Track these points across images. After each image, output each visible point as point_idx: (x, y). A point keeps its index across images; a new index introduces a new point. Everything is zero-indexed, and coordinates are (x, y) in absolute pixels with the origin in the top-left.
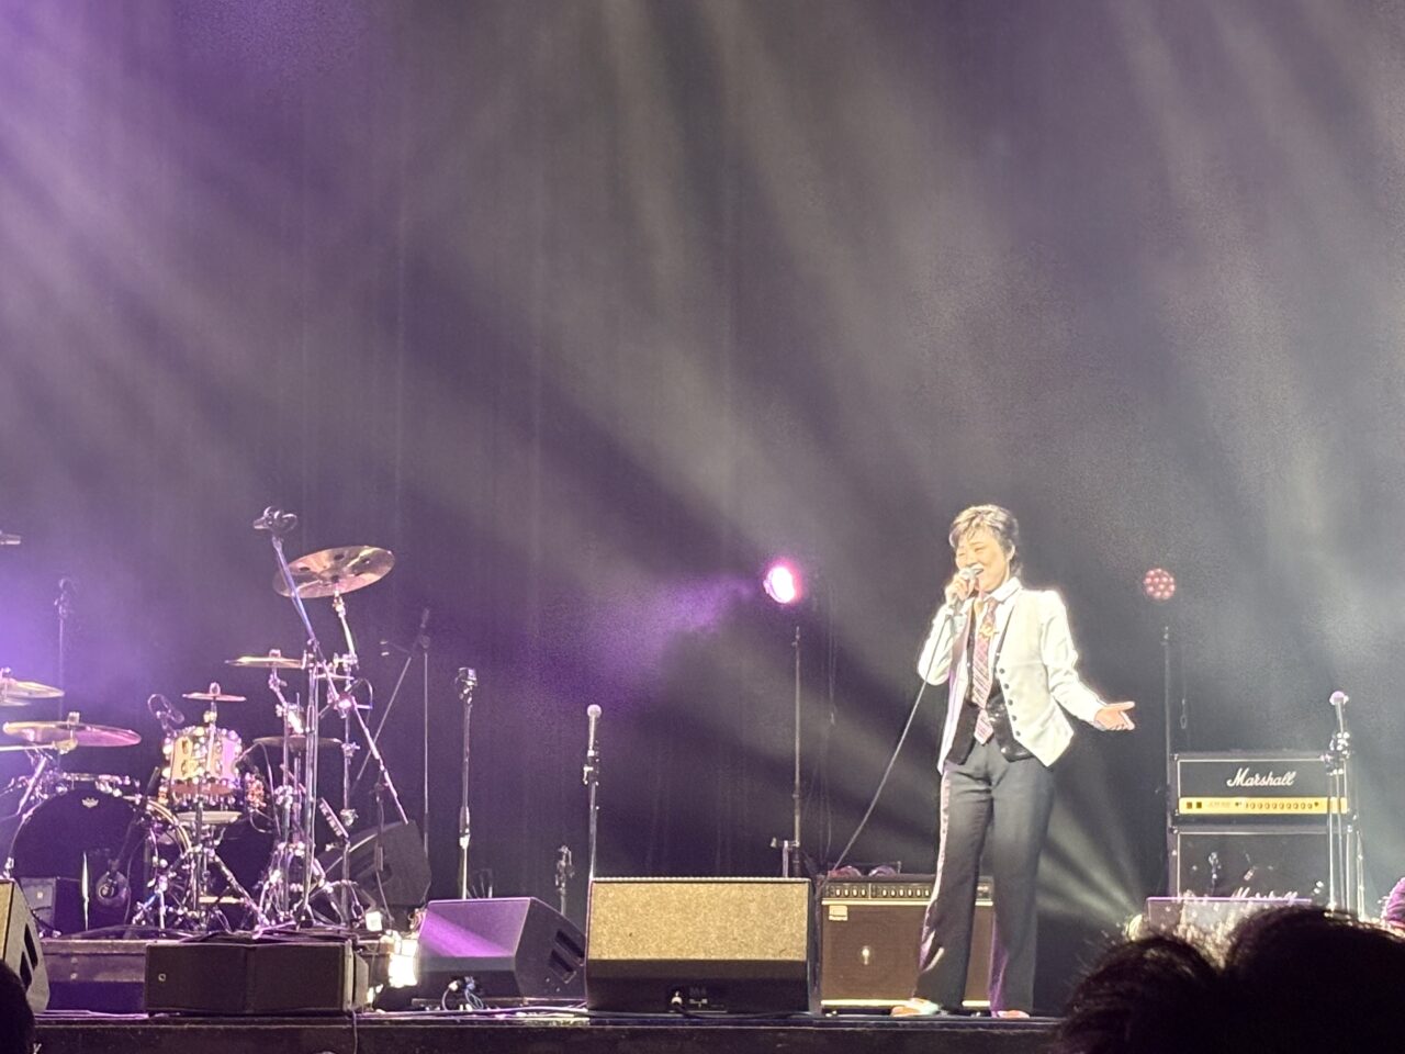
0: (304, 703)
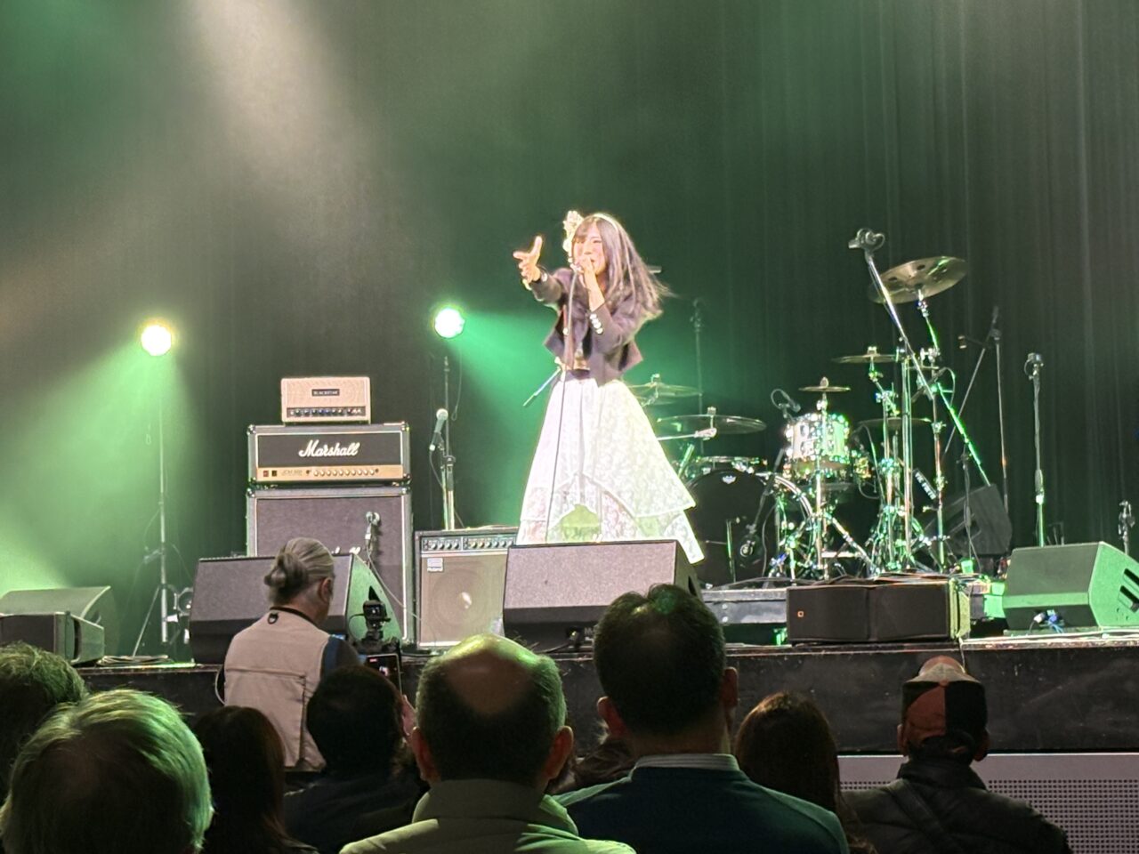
0: (899, 390)
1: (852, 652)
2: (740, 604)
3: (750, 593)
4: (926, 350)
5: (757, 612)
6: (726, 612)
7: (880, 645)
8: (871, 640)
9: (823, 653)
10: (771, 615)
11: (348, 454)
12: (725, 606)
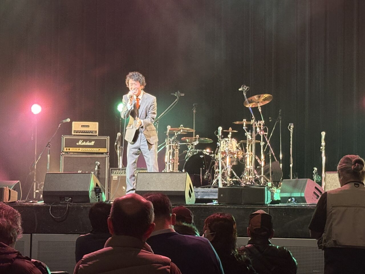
1: (236, 207)
2: (203, 193)
3: (206, 190)
4: (260, 121)
5: (209, 195)
6: (199, 195)
7: (244, 205)
8: (242, 204)
9: (228, 207)
10: (212, 196)
11: (91, 145)
12: (199, 193)
